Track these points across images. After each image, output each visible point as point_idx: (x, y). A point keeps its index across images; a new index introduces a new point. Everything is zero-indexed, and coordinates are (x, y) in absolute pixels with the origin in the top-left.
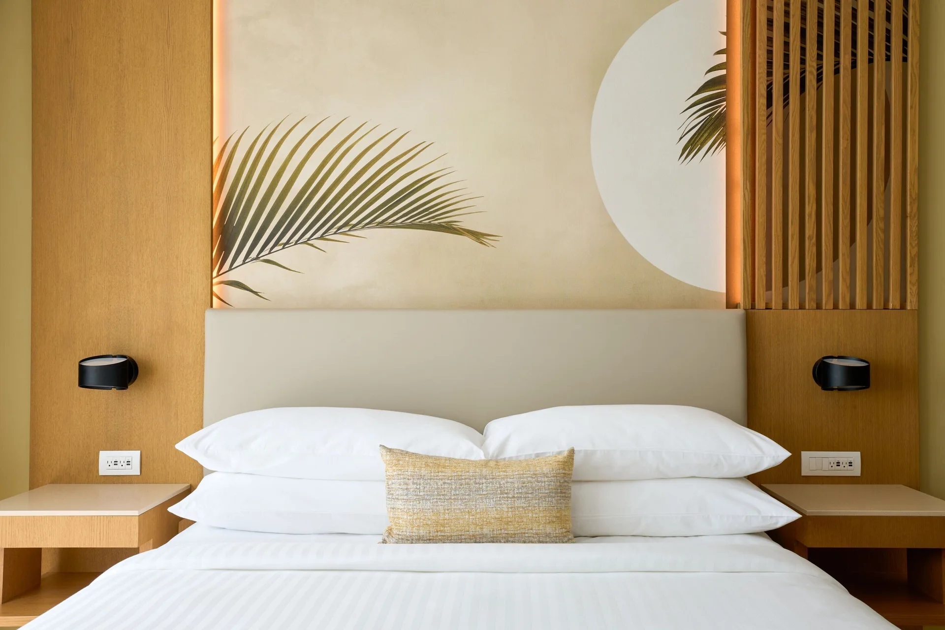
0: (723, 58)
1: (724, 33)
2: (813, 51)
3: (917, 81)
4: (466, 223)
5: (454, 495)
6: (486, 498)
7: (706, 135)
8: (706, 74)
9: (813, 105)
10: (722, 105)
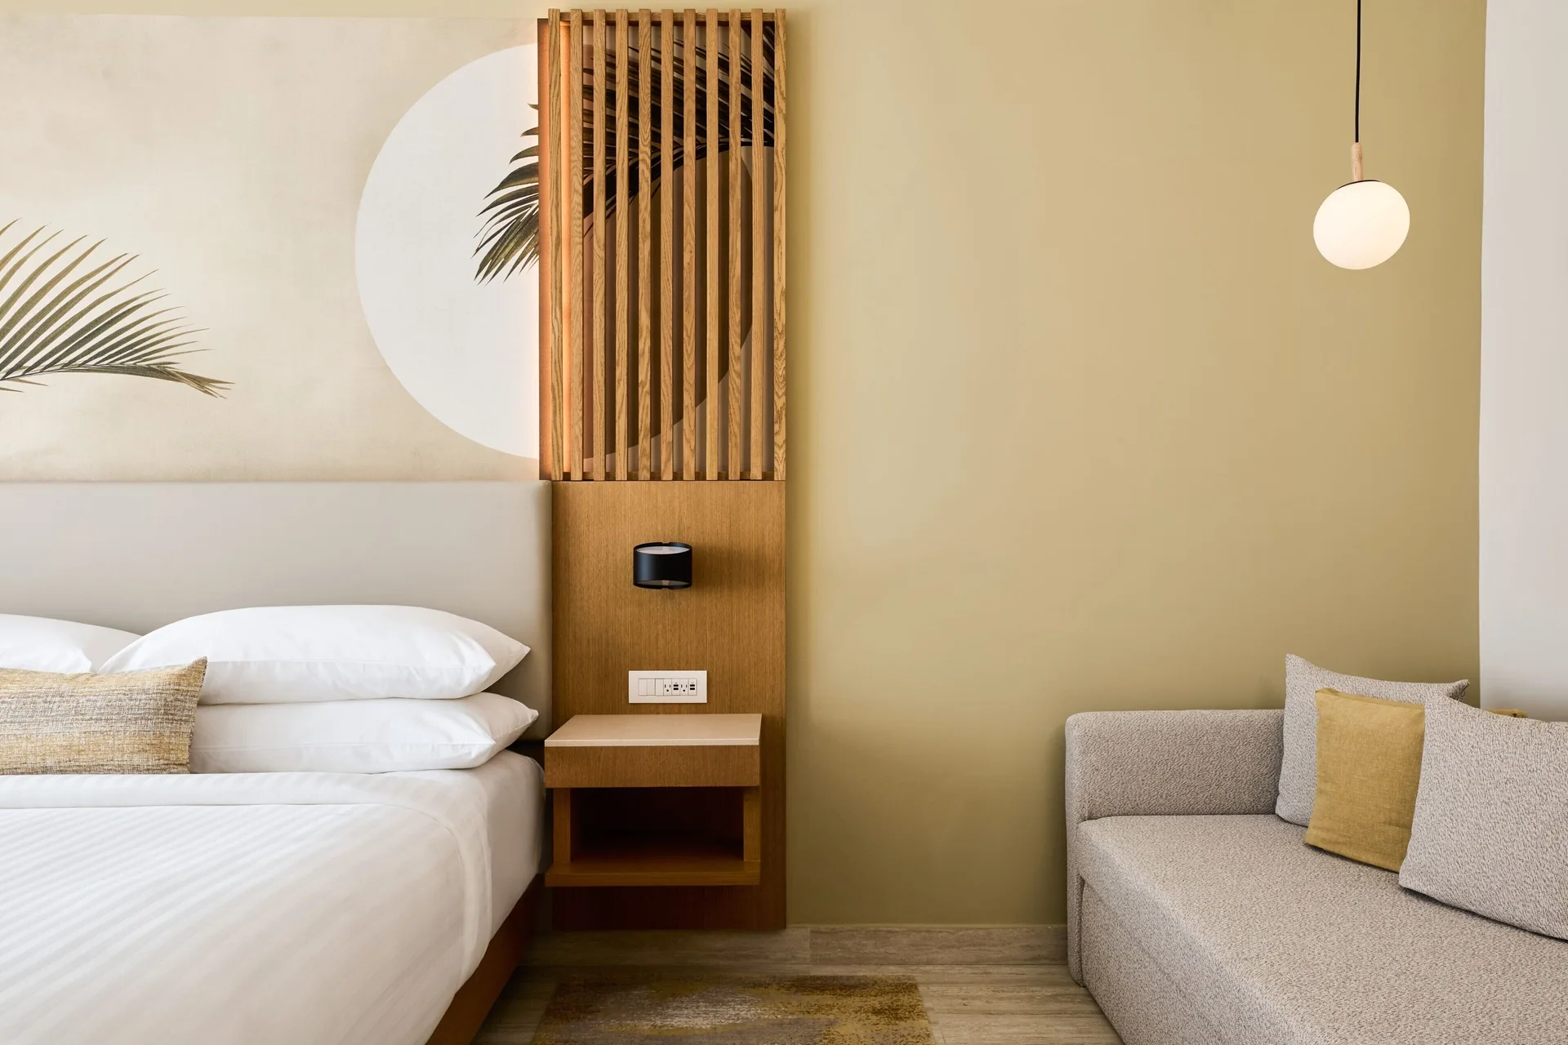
0: (534, 141)
1: (534, 107)
2: (646, 133)
3: (784, 173)
4: (184, 365)
5: (12, 717)
6: (53, 721)
7: (512, 244)
8: (511, 162)
9: (647, 205)
10: (533, 205)
